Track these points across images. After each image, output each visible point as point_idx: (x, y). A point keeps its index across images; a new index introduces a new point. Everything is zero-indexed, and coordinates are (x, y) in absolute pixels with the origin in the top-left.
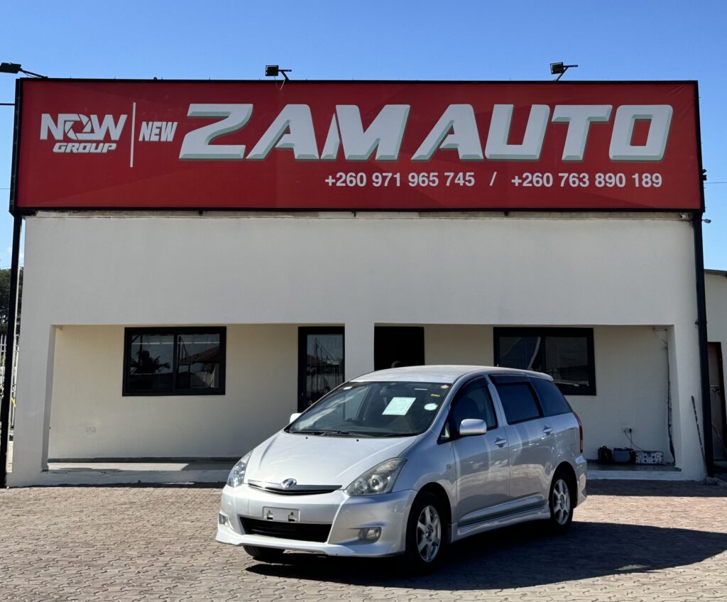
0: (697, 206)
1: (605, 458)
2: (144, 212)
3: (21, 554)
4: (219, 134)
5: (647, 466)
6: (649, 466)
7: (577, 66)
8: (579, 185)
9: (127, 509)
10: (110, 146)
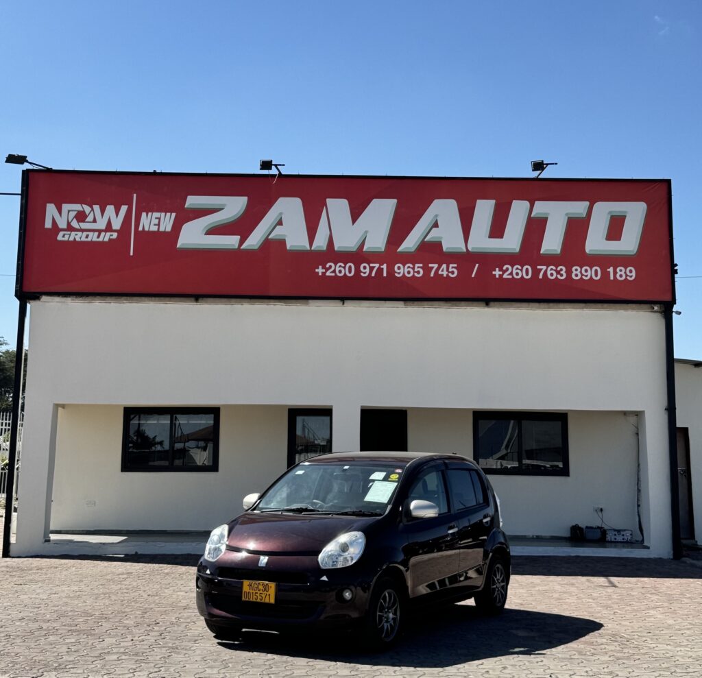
0: (668, 298)
1: (578, 535)
2: (143, 298)
3: (23, 622)
4: (215, 225)
5: (617, 544)
6: (620, 544)
7: (556, 164)
8: (557, 277)
9: (125, 579)
10: (112, 235)
